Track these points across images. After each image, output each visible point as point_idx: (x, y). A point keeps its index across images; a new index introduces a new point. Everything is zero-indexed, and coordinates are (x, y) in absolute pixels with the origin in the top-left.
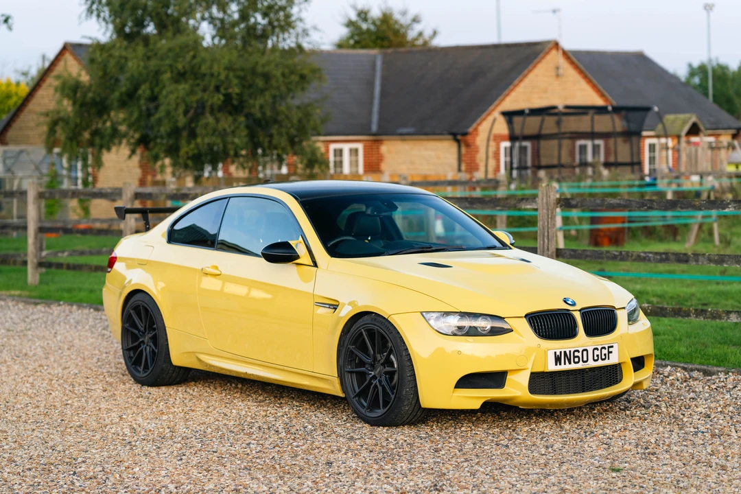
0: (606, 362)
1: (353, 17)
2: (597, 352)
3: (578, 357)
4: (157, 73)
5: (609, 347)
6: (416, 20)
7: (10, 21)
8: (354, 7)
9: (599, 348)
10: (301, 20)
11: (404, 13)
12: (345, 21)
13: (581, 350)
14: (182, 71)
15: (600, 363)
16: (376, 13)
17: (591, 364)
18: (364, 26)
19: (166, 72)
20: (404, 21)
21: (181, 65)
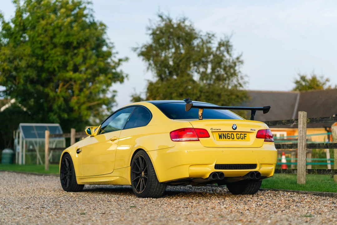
1: (299, 79)
6: (327, 80)
7: (128, 76)
8: (299, 75)
10: (240, 72)
11: (322, 77)
12: (294, 81)
14: (181, 93)
16: (309, 77)
18: (304, 83)
20: (322, 81)
21: (181, 90)
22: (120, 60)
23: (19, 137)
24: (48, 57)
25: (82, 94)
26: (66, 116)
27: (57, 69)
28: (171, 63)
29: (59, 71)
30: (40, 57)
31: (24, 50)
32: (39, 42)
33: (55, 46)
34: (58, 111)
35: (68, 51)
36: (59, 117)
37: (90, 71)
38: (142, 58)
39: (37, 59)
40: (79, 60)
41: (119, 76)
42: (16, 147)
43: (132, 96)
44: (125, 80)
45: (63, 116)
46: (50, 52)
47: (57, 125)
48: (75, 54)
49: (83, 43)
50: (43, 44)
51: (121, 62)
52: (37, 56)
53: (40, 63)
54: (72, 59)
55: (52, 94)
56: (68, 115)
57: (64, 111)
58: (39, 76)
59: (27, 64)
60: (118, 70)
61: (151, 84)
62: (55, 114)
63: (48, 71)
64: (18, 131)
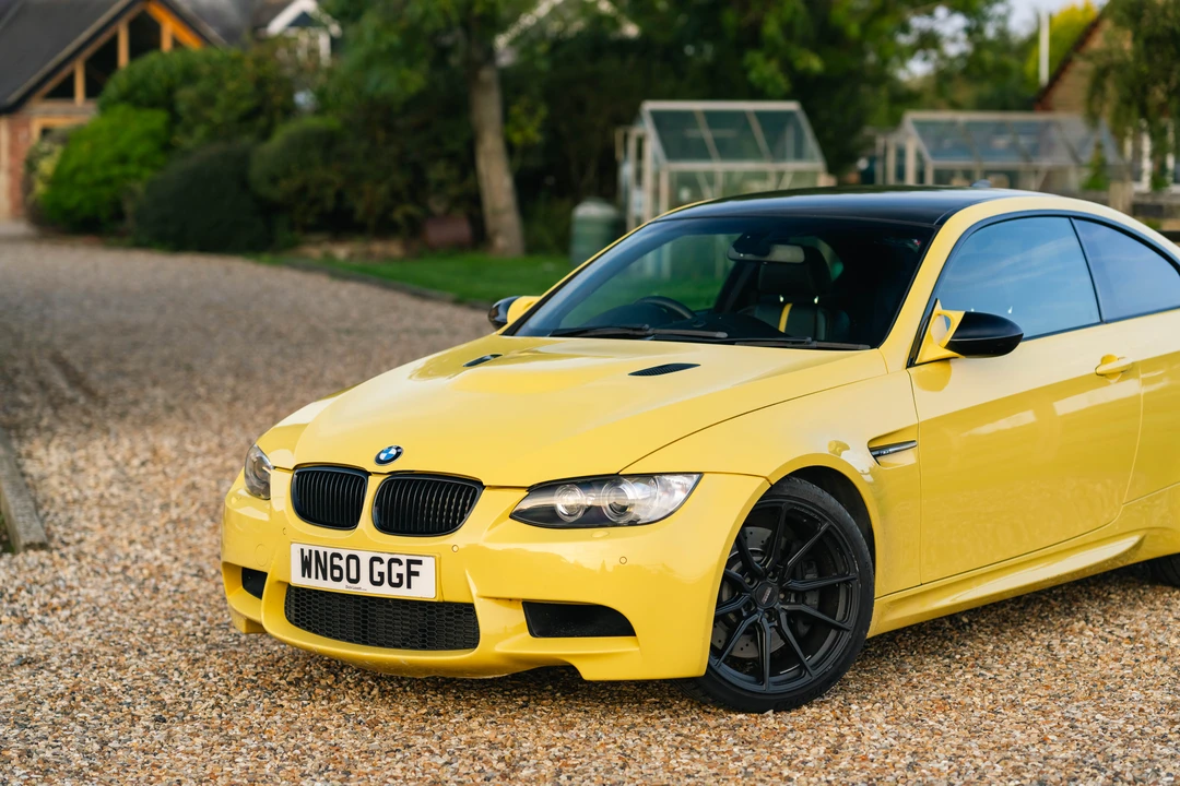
0: (402, 593)
2: (378, 567)
3: (339, 568)
5: (410, 562)
9: (386, 558)
13: (345, 554)
15: (385, 591)
17: (365, 588)
23: (640, 155)
26: (815, 64)
34: (781, 40)
36: (787, 66)
42: (627, 193)
45: (800, 65)
47: (791, 106)
56: (824, 60)
62: (769, 58)
64: (635, 131)
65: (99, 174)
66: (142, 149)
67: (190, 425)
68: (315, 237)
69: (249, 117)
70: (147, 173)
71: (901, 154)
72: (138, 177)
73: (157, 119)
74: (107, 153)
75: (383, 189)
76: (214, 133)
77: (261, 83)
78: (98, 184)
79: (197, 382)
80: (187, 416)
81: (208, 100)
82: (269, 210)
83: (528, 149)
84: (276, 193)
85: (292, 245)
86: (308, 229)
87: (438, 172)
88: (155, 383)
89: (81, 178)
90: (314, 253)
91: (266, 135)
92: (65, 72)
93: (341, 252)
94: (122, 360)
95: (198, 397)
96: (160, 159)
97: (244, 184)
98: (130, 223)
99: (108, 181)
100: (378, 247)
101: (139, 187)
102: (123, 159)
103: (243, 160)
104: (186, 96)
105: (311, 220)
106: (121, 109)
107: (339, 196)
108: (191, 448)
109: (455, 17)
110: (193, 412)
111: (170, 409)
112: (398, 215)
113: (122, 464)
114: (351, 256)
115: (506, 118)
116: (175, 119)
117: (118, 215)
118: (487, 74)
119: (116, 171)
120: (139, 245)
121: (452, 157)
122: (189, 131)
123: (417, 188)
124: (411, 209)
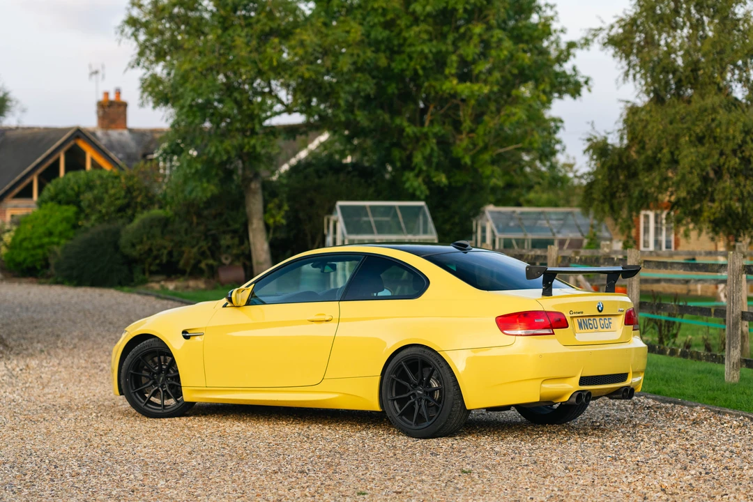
4: (677, 136)
7: (590, 83)
14: (701, 135)
19: (684, 135)
21: (699, 129)
22: (571, 45)
23: (335, 231)
24: (400, 45)
25: (481, 130)
26: (443, 179)
27: (421, 72)
28: (680, 61)
29: (427, 77)
30: (383, 47)
31: (348, 32)
32: (380, 11)
33: (416, 20)
34: (424, 167)
35: (445, 29)
36: (428, 182)
37: (497, 75)
38: (611, 50)
39: (377, 51)
40: (470, 50)
41: (568, 82)
43: (589, 140)
44: (584, 90)
45: (436, 179)
46: (405, 34)
47: (422, 203)
48: (463, 36)
49: (481, 10)
50: (389, 17)
51: (572, 51)
52: (376, 45)
53: (383, 61)
54: (456, 48)
55: (410, 130)
56: (448, 178)
57: (439, 167)
58: (381, 89)
59: (354, 63)
60: (567, 67)
61: (633, 111)
62: (417, 175)
63: (400, 77)
64: (333, 218)
65: (36, 242)
66: (60, 228)
67: (49, 357)
68: (157, 278)
69: (121, 209)
70: (63, 241)
71: (484, 230)
72: (58, 244)
73: (70, 211)
74: (41, 230)
75: (195, 250)
76: (102, 218)
77: (129, 190)
78: (35, 248)
79: (59, 342)
80: (49, 354)
81: (99, 200)
82: (130, 262)
83: (277, 227)
84: (134, 253)
85: (144, 282)
86: (152, 273)
87: (226, 240)
88: (38, 342)
89: (25, 244)
90: (156, 286)
91: (131, 220)
92: (28, 181)
93: (171, 286)
94: (26, 333)
95: (58, 347)
96: (71, 234)
97: (117, 247)
98: (52, 270)
99: (41, 246)
100: (192, 283)
101: (57, 249)
102: (50, 234)
103: (117, 234)
104: (87, 197)
105: (153, 268)
106: (50, 204)
107: (170, 254)
108: (44, 364)
109: (233, 154)
110: (52, 353)
111: (42, 351)
112: (203, 265)
113: (11, 370)
114: (176, 288)
115: (265, 211)
116: (80, 210)
117: (47, 265)
118: (255, 185)
119: (46, 240)
120: (57, 283)
121: (235, 232)
122: (87, 217)
123: (215, 251)
124: (211, 262)
